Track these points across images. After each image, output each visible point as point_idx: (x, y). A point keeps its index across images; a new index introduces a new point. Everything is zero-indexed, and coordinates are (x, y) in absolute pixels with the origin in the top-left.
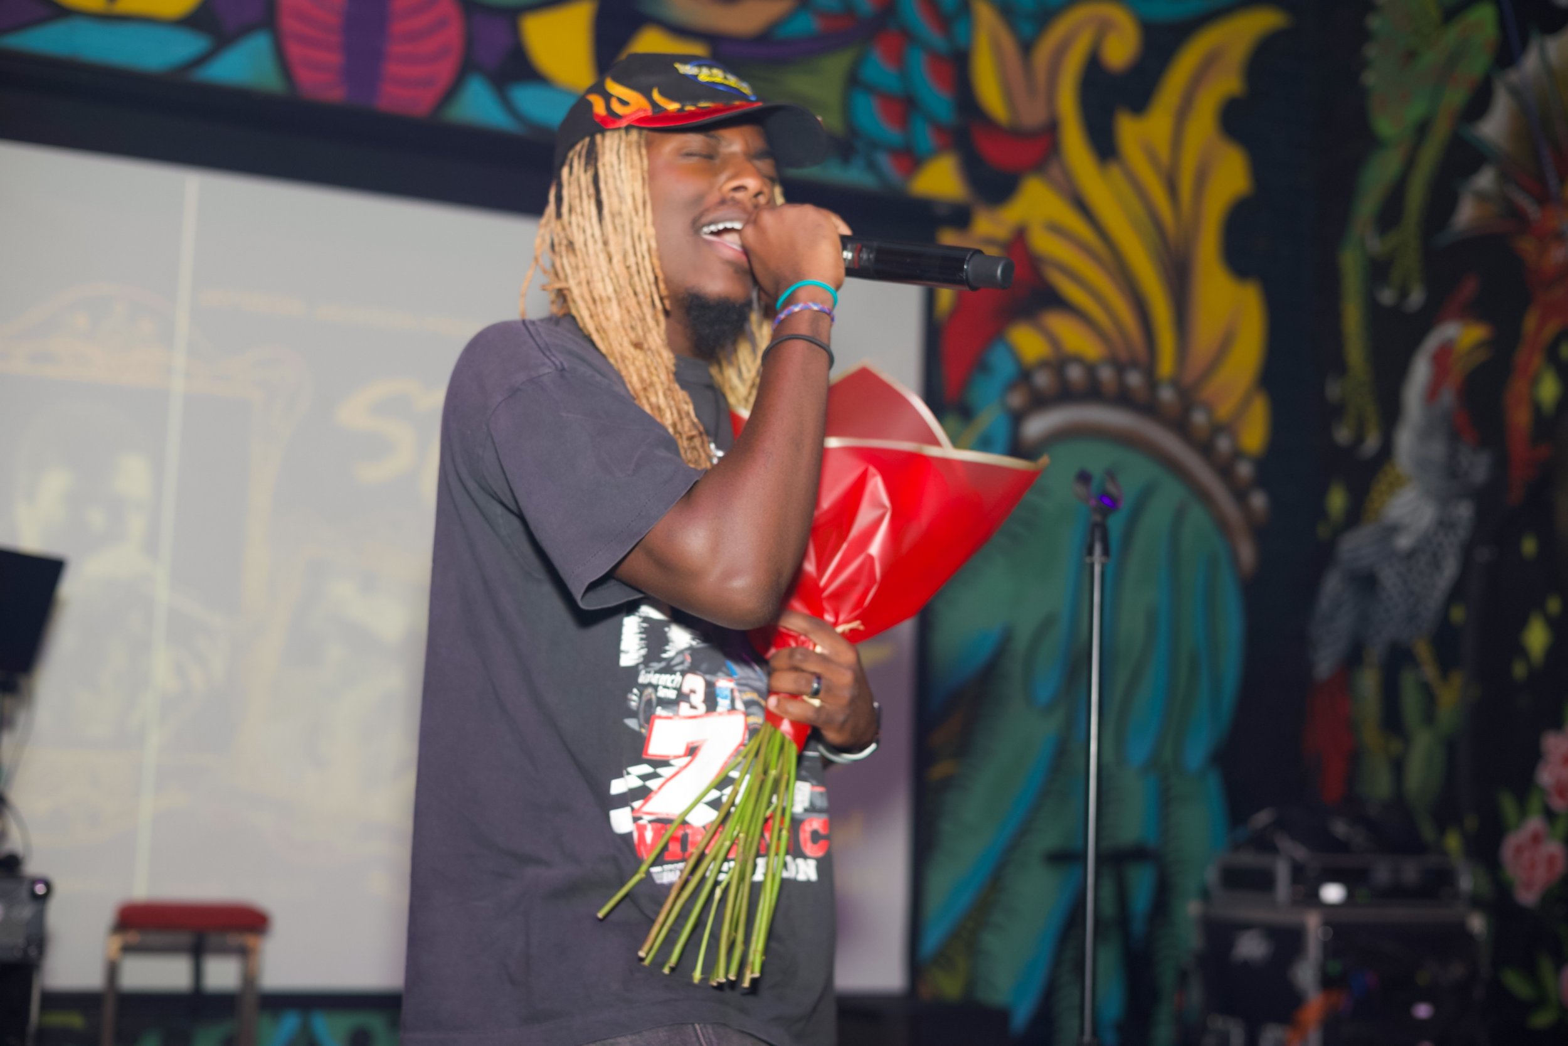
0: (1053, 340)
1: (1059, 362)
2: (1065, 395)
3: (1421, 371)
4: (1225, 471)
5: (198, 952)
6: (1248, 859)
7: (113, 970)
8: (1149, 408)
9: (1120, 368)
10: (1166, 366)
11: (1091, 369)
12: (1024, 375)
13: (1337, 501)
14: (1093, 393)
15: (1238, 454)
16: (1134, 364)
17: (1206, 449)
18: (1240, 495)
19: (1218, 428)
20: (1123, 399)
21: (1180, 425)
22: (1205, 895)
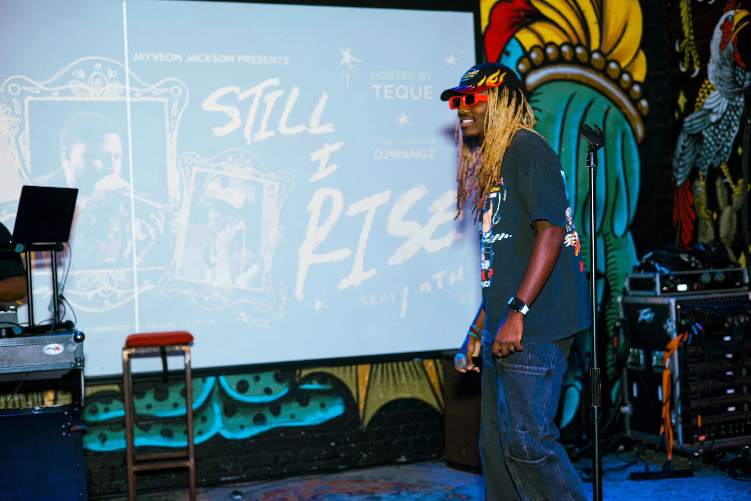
0: (539, 36)
1: (543, 46)
2: (547, 62)
3: (718, 34)
4: (627, 92)
5: (164, 355)
6: (643, 275)
7: (127, 365)
8: (588, 65)
9: (573, 47)
10: (595, 44)
11: (559, 48)
12: (526, 54)
13: (682, 100)
14: (560, 60)
15: (634, 82)
16: (580, 44)
17: (617, 82)
18: (635, 103)
19: (623, 71)
20: (575, 61)
21: (604, 72)
22: (624, 292)
